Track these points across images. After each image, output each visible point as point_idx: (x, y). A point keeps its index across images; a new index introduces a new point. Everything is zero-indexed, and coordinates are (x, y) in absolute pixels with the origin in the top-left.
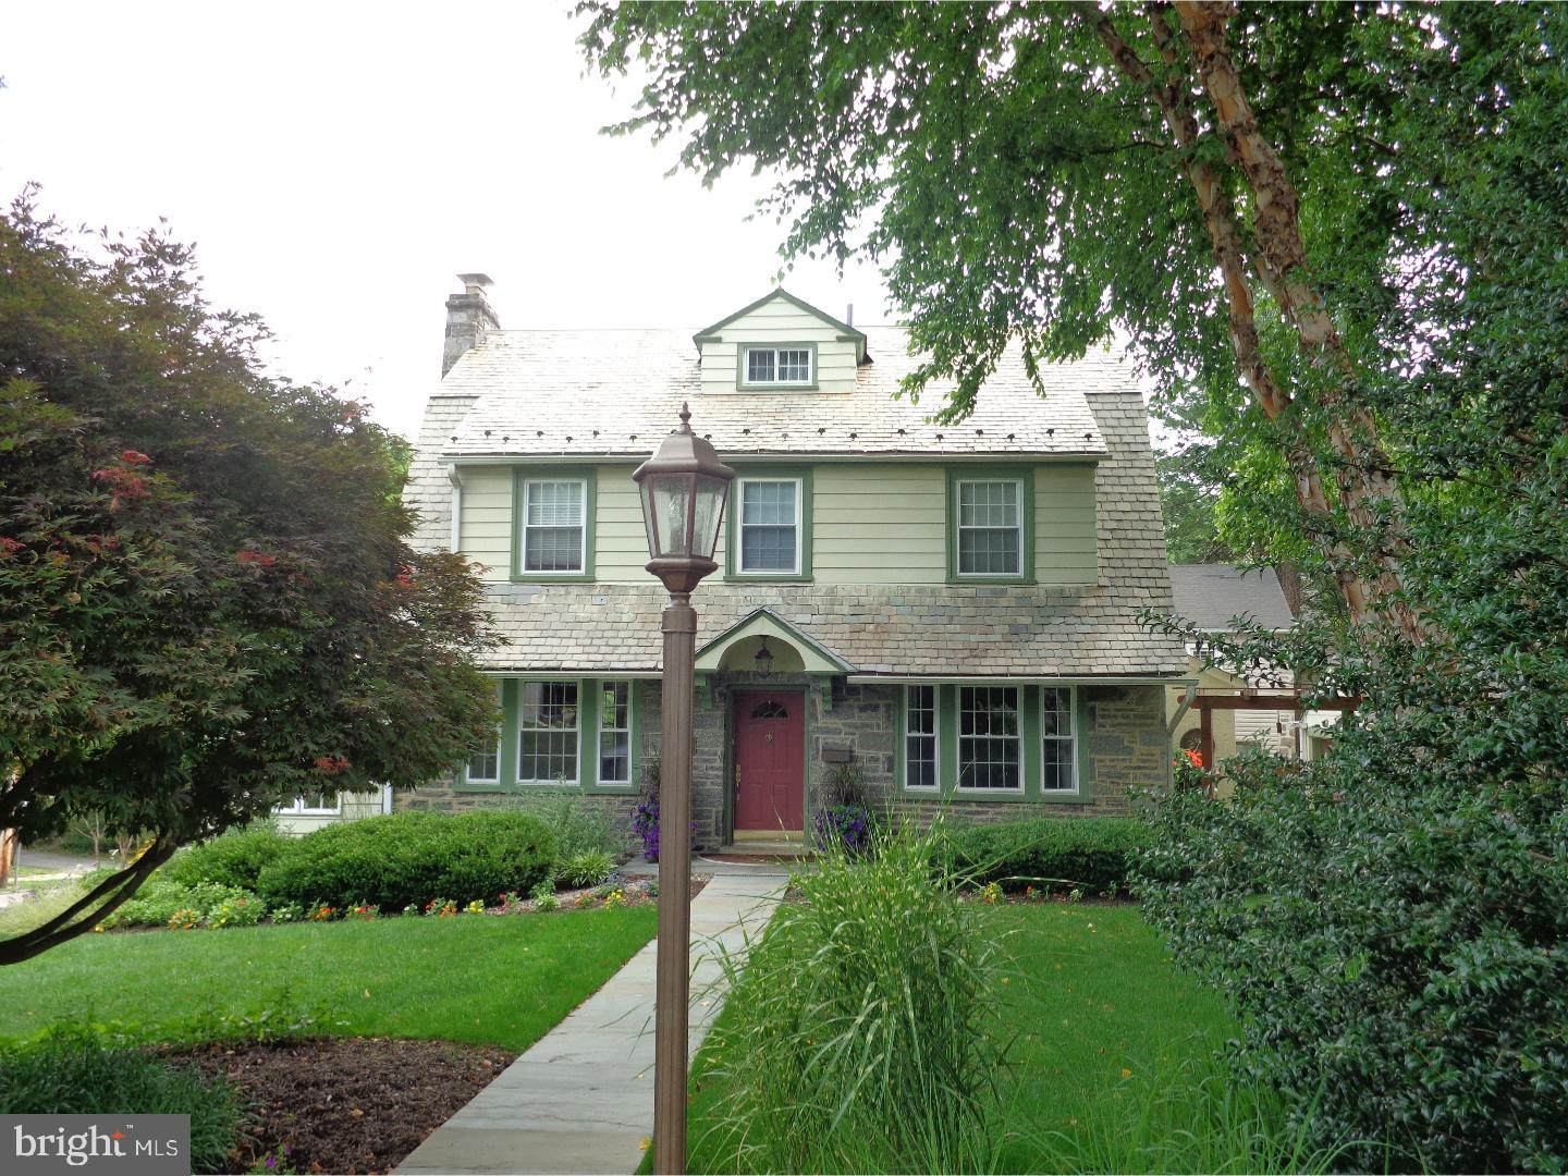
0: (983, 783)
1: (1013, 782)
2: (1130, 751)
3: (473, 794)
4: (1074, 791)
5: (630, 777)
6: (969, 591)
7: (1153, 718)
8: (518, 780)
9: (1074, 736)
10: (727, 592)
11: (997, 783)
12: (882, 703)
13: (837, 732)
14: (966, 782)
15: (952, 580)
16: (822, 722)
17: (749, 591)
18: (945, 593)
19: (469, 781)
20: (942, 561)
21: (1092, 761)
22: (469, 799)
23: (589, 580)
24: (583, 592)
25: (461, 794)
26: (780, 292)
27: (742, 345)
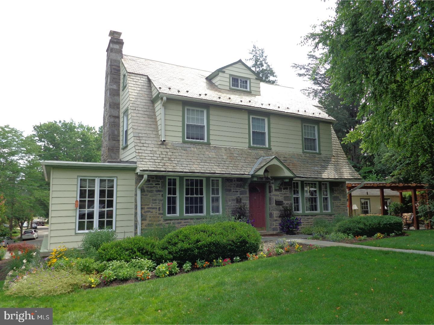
1: (316, 209)
2: (340, 200)
3: (171, 220)
4: (329, 211)
6: (308, 155)
7: (344, 191)
8: (185, 214)
9: (329, 196)
10: (250, 151)
11: (313, 210)
12: (289, 187)
13: (278, 195)
15: (304, 152)
16: (274, 192)
17: (256, 151)
18: (303, 155)
19: (167, 215)
20: (301, 146)
21: (333, 203)
22: (169, 222)
23: (208, 144)
24: (207, 148)
25: (166, 220)
26: (240, 61)
27: (230, 75)
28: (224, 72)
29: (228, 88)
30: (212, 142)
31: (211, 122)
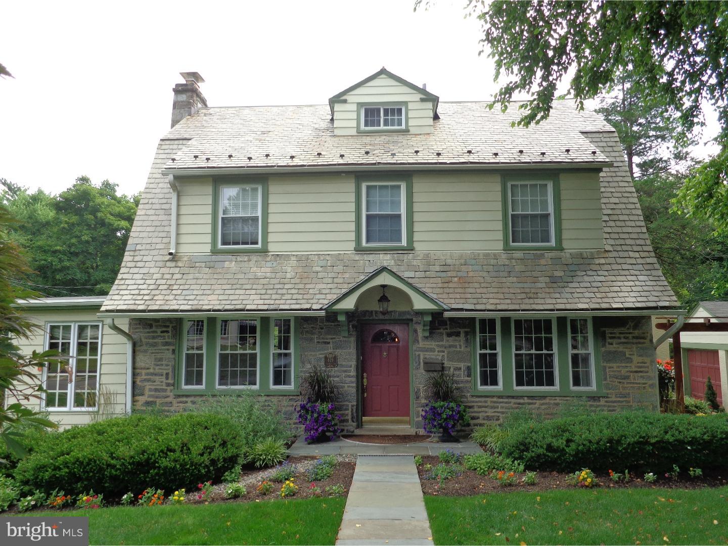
0: (530, 383)
1: (551, 382)
2: (630, 360)
3: (187, 396)
4: (594, 387)
5: (293, 383)
6: (519, 255)
7: (644, 338)
8: (217, 387)
9: (591, 350)
10: (357, 258)
11: (540, 383)
12: (462, 331)
13: (432, 350)
14: (520, 383)
15: (507, 248)
16: (422, 344)
17: (371, 257)
18: (504, 256)
19: (184, 387)
20: (500, 236)
21: (605, 367)
22: (184, 399)
23: (264, 251)
24: (260, 259)
25: (179, 396)
26: (383, 72)
27: (360, 105)
28: (345, 101)
29: (354, 132)
30: (271, 247)
31: (272, 209)
